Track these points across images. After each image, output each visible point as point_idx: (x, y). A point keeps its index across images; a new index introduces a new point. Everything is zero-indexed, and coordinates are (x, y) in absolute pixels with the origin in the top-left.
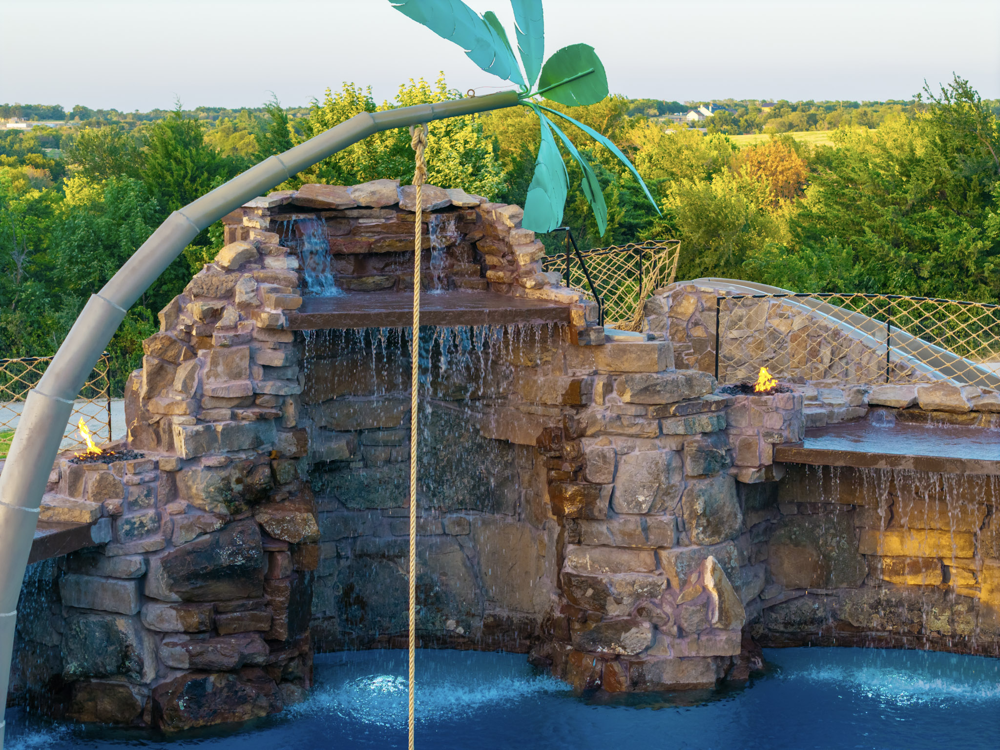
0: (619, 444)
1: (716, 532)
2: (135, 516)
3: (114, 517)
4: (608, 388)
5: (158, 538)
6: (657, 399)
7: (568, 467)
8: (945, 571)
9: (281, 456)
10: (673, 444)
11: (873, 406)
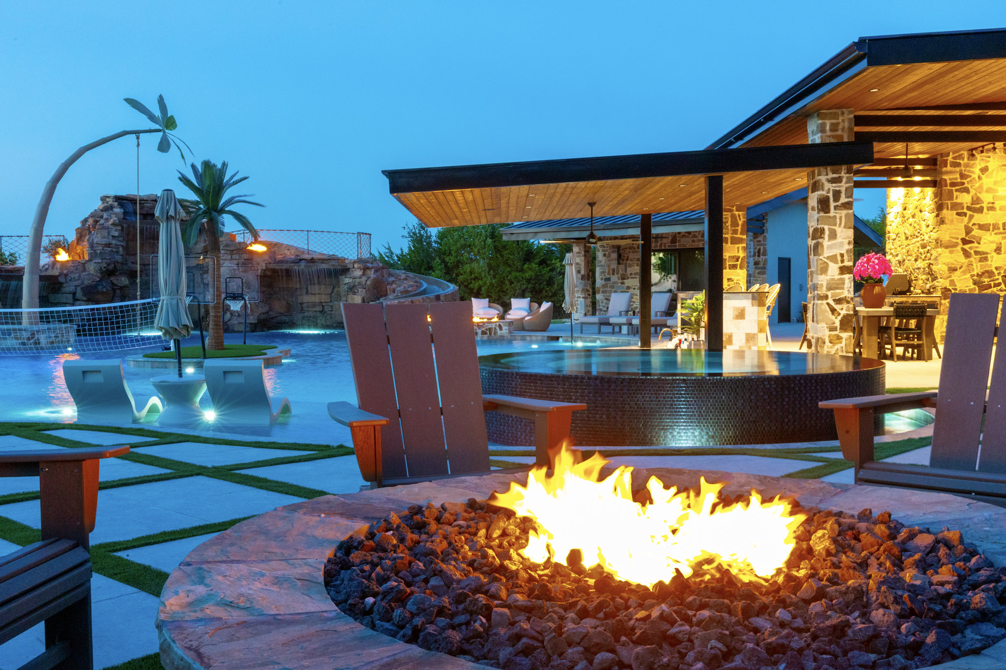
2: (72, 276)
3: (66, 275)
5: (80, 281)
6: (230, 249)
9: (117, 262)
10: (236, 262)
11: (301, 260)
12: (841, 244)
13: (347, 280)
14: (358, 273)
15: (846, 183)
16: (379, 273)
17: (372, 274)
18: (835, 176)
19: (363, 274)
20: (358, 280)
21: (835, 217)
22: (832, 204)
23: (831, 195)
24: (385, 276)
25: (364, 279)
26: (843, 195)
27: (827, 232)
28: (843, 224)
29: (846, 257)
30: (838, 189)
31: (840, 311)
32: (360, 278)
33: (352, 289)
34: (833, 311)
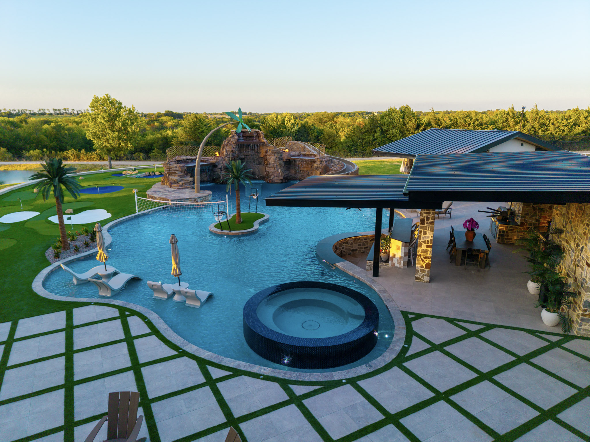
0: (270, 157)
1: (281, 166)
2: (220, 162)
4: (269, 151)
5: (223, 165)
6: (274, 152)
7: (265, 159)
8: (308, 172)
10: (276, 157)
11: (301, 154)
12: (428, 237)
13: (315, 165)
14: (319, 163)
15: (432, 214)
16: (327, 163)
17: (324, 164)
18: (428, 211)
19: (321, 163)
20: (319, 166)
21: (426, 226)
22: (426, 222)
23: (425, 218)
24: (330, 163)
25: (321, 165)
26: (431, 219)
27: (423, 232)
28: (429, 230)
29: (430, 242)
30: (428, 216)
31: (425, 261)
32: (320, 165)
33: (317, 168)
34: (423, 261)
